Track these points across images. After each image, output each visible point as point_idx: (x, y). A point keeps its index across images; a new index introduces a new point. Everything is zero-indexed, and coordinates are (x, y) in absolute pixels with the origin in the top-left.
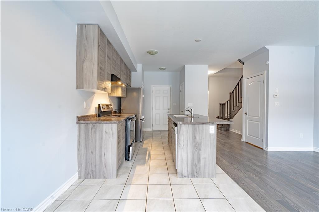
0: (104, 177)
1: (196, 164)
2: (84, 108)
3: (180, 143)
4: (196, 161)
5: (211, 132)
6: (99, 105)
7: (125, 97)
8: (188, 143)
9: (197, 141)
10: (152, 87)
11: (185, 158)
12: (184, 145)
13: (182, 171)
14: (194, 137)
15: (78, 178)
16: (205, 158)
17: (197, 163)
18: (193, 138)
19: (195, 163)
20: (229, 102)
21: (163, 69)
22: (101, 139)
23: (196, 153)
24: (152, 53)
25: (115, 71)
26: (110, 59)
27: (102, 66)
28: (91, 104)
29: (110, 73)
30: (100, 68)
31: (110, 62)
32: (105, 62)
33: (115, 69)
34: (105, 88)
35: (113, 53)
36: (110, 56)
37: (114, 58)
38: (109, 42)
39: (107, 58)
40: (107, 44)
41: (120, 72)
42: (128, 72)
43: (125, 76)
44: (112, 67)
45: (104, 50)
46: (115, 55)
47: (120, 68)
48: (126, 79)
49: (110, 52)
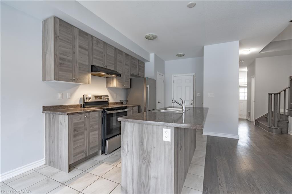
0: (60, 169)
1: (143, 183)
2: (58, 99)
3: (124, 148)
4: (143, 178)
5: (164, 139)
6: (83, 95)
7: (130, 88)
8: (134, 149)
9: (145, 149)
10: (173, 77)
11: (129, 170)
12: (128, 152)
13: (127, 187)
14: (142, 143)
15: (45, 163)
16: (157, 178)
17: (145, 182)
18: (139, 144)
19: (142, 181)
20: (287, 91)
21: (180, 56)
22: (58, 129)
23: (144, 166)
24: (149, 38)
25: (100, 62)
26: (86, 50)
27: (65, 57)
28: (71, 95)
29: (88, 64)
30: (61, 59)
31: (87, 53)
32: (74, 53)
33: (100, 60)
34: (75, 79)
35: (94, 44)
36: (87, 47)
37: (98, 49)
38: (82, 33)
39: (80, 49)
40: (79, 35)
41: (114, 63)
42: (134, 63)
43: (126, 67)
44: (93, 58)
45: (69, 41)
46: (99, 46)
47: (114, 59)
48: (130, 70)
49: (85, 43)
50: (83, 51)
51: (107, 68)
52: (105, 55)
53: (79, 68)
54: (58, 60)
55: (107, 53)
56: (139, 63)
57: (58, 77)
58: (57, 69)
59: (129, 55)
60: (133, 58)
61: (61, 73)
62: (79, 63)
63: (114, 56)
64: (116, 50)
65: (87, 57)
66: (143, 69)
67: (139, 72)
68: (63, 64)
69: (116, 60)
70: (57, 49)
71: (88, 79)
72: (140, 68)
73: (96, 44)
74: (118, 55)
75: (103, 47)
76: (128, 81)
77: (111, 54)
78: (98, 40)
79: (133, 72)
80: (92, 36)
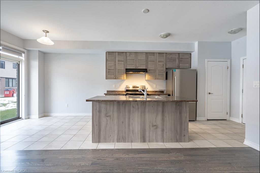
25: (132, 65)
26: (122, 61)
27: (111, 68)
28: (120, 85)
29: (123, 69)
30: (109, 69)
31: (123, 63)
32: (115, 65)
33: (132, 64)
34: (115, 78)
35: (127, 56)
36: (123, 60)
37: (130, 58)
38: (120, 53)
39: (119, 62)
40: (118, 55)
41: (145, 63)
42: (171, 57)
43: (160, 63)
44: (127, 64)
45: (113, 60)
46: (131, 56)
47: (145, 61)
48: (165, 65)
49: (122, 58)
50: (120, 62)
51: (139, 68)
52: (136, 61)
53: (118, 72)
54: (107, 71)
55: (138, 58)
56: (179, 56)
57: (107, 78)
58: (107, 74)
59: (164, 53)
60: (169, 54)
61: (108, 76)
62: (118, 70)
63: (145, 58)
64: (148, 54)
65: (123, 65)
66: (188, 60)
67: (180, 65)
68: (110, 71)
69: (147, 61)
70: (107, 65)
71: (123, 77)
72: (182, 60)
73: (129, 56)
74: (150, 56)
75: (135, 56)
76: (162, 74)
77: (142, 58)
78: (130, 53)
79: (170, 66)
80: (126, 52)
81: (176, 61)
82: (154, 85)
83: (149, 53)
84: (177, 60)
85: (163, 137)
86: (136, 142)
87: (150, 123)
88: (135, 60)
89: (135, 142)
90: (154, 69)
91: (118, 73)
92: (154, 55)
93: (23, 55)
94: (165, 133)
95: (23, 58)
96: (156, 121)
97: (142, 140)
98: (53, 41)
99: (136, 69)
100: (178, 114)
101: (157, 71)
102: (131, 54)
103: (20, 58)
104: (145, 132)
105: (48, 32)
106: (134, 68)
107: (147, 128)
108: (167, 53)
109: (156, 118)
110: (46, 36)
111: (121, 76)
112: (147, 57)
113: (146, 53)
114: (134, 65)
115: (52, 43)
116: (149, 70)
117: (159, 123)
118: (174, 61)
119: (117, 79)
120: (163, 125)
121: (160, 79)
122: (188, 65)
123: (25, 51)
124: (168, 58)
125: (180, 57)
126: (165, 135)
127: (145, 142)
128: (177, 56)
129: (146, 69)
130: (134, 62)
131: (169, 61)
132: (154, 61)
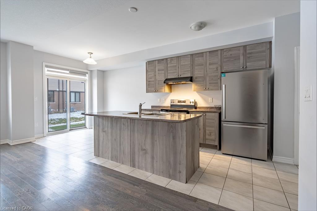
25: (174, 74)
26: (162, 70)
27: (151, 80)
30: (149, 81)
31: (163, 72)
32: (155, 75)
33: (174, 72)
34: (156, 91)
35: (168, 63)
36: (163, 68)
37: (172, 65)
38: (160, 61)
39: (159, 72)
40: (158, 63)
41: (190, 69)
42: (231, 55)
43: (211, 67)
44: (168, 73)
45: (153, 70)
46: (173, 62)
47: (190, 66)
48: (219, 68)
49: (162, 66)
52: (179, 67)
53: (158, 83)
54: (148, 83)
55: (182, 64)
56: (245, 51)
57: (148, 91)
58: (147, 87)
59: (218, 50)
60: (227, 51)
61: (149, 88)
62: (158, 80)
63: (190, 62)
64: (193, 56)
65: (163, 74)
66: (265, 54)
67: (248, 64)
68: (150, 84)
69: (192, 65)
70: (147, 77)
71: (164, 89)
72: (251, 56)
73: (170, 62)
74: (196, 59)
75: (177, 61)
76: (215, 82)
77: (186, 63)
78: (172, 58)
79: (228, 68)
80: (166, 59)
81: (239, 59)
82: (209, 99)
83: (195, 55)
84: (242, 58)
85: (153, 166)
86: (127, 165)
87: (139, 145)
88: (177, 67)
89: (125, 165)
90: (203, 75)
91: (158, 85)
92: (203, 56)
93: (87, 75)
94: (155, 161)
95: (87, 77)
96: (145, 144)
97: (131, 164)
98: (96, 61)
99: (179, 78)
100: (171, 139)
101: (208, 79)
102: (172, 60)
103: (86, 78)
104: (134, 155)
105: (92, 53)
106: (176, 77)
107: (136, 150)
108: (223, 49)
109: (145, 140)
110: (91, 58)
111: (161, 88)
112: (193, 61)
113: (192, 55)
114: (176, 74)
115: (95, 63)
116: (196, 78)
117: (148, 147)
118: (235, 60)
119: (158, 92)
120: (153, 150)
121: (212, 90)
122: (264, 62)
123: (89, 72)
124: (224, 57)
125: (248, 52)
126: (155, 165)
127: (134, 167)
128: (241, 51)
129: (191, 78)
130: (176, 70)
131: (227, 61)
132: (203, 65)
